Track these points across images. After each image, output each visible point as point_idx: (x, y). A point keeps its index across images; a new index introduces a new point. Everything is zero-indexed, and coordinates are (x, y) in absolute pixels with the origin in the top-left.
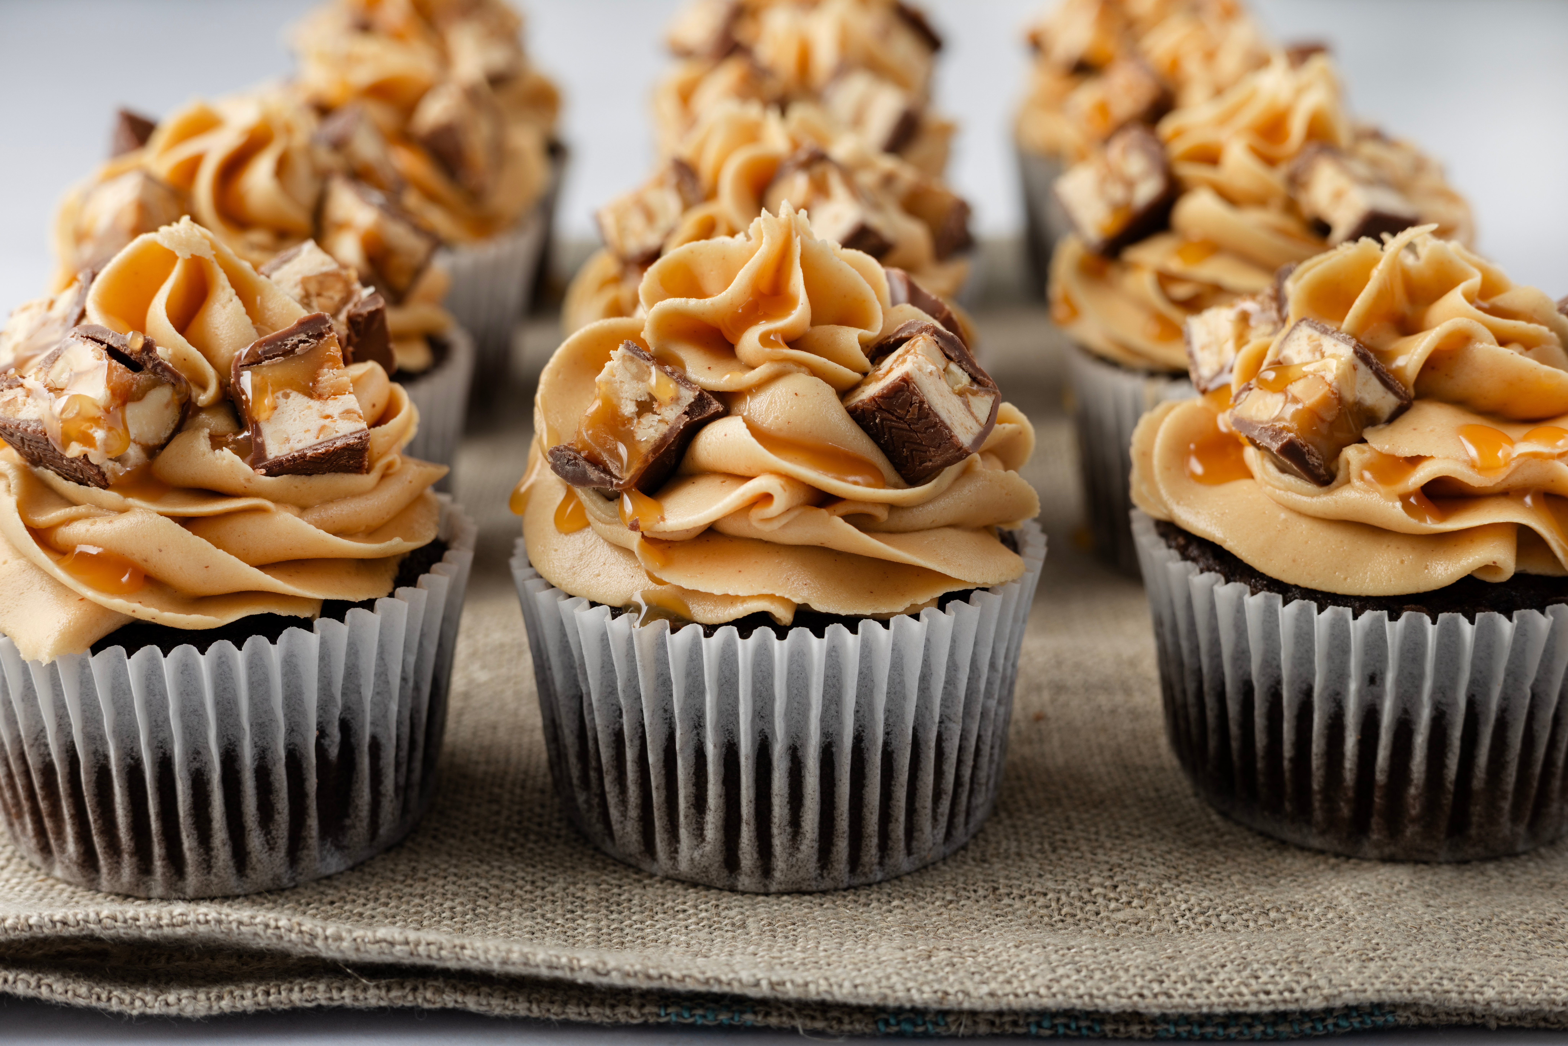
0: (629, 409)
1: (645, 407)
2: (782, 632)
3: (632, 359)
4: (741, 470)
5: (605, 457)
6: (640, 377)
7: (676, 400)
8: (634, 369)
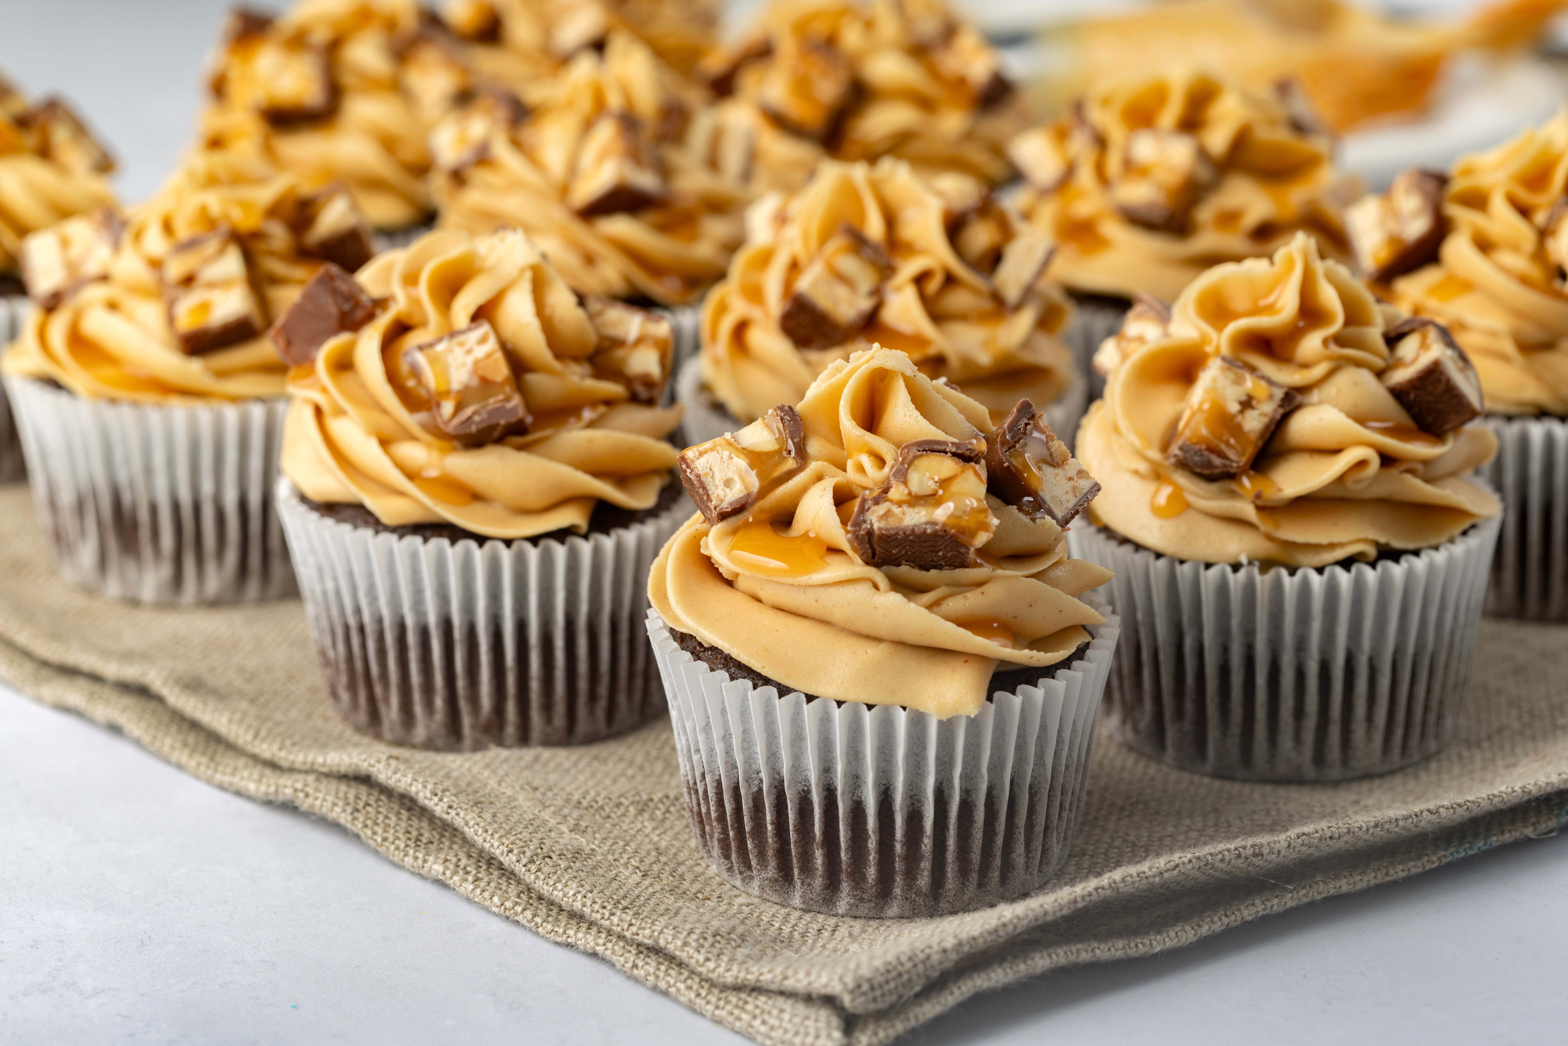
0: (1234, 408)
1: (1247, 404)
2: (1373, 565)
3: (1229, 369)
4: (1333, 444)
5: (1223, 447)
6: (1238, 381)
7: (1271, 397)
8: (1231, 376)
